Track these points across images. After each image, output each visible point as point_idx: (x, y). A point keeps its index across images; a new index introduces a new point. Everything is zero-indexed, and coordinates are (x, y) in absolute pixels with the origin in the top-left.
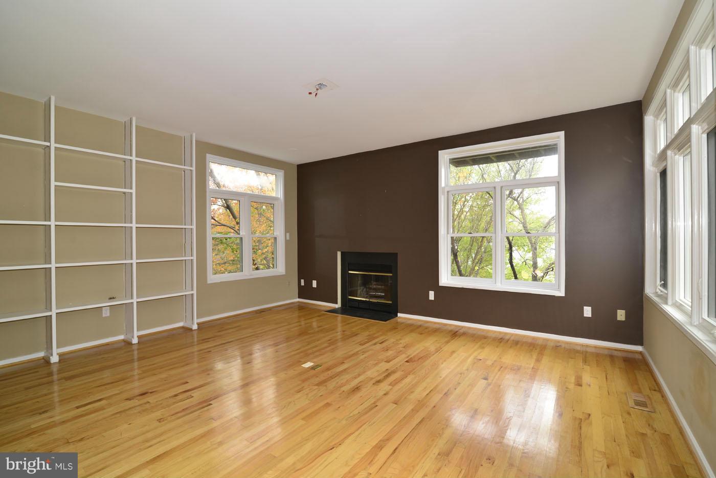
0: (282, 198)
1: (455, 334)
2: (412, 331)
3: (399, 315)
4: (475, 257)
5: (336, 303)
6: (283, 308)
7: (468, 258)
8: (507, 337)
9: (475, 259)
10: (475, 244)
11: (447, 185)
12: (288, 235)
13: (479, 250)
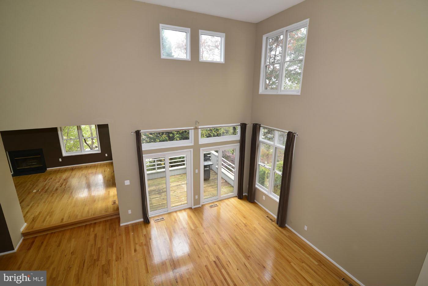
1: (72, 169)
2: (58, 173)
3: (47, 169)
8: (88, 166)
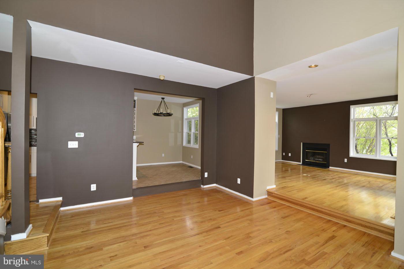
0: (277, 122)
3: (330, 167)
4: (368, 148)
5: (300, 162)
6: (279, 162)
7: (363, 149)
9: (368, 149)
10: (368, 141)
11: (354, 118)
12: (279, 135)
13: (371, 145)
